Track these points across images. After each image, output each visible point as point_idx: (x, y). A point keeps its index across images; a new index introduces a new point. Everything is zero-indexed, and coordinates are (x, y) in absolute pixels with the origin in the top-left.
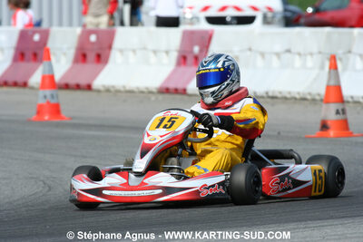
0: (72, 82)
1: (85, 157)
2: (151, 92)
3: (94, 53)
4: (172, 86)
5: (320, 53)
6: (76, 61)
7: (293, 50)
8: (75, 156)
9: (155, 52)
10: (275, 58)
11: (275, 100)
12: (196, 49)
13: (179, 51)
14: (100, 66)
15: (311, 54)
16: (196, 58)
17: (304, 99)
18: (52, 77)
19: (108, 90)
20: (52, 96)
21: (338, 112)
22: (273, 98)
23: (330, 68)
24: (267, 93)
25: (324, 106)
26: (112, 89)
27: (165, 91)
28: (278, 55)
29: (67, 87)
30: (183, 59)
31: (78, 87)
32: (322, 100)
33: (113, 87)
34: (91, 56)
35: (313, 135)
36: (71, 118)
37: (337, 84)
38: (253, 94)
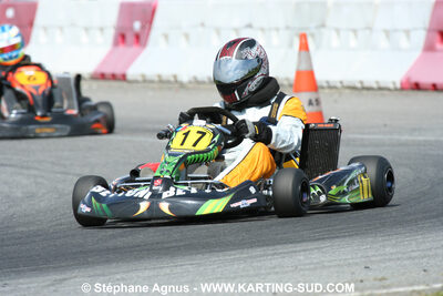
4: (108, 70)
5: (288, 28)
7: (254, 25)
9: (87, 29)
10: (234, 35)
12: (137, 25)
13: (117, 28)
15: (277, 29)
16: (138, 37)
27: (103, 76)
28: (236, 30)
30: (121, 38)
37: (309, 69)
38: (207, 80)
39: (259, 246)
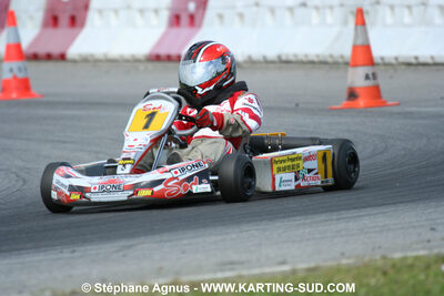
0: (42, 50)
1: (64, 142)
2: (135, 61)
3: (67, 14)
4: (163, 51)
5: (342, 5)
6: (45, 25)
7: (309, 4)
8: (53, 141)
9: (141, 11)
10: (287, 14)
11: (290, 65)
12: (192, 6)
13: (171, 10)
14: (75, 30)
15: (331, 8)
16: (192, 17)
17: (324, 63)
18: (18, 46)
19: (86, 60)
20: (20, 69)
21: (367, 77)
22: (288, 62)
23: (357, 24)
24: (279, 57)
25: (351, 70)
26: (90, 59)
27: (157, 58)
28: (291, 9)
29: (35, 57)
30: (176, 20)
31: (49, 57)
32: (347, 64)
33: (92, 55)
34: (64, 20)
35: (338, 106)
36: (42, 96)
37: (365, 43)
38: (261, 59)
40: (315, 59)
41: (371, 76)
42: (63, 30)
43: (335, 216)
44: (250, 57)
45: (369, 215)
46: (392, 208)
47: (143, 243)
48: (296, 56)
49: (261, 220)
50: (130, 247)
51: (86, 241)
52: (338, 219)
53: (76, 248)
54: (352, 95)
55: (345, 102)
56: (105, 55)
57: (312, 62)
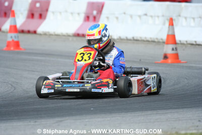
0: (26, 29)
2: (69, 36)
3: (38, 13)
4: (81, 32)
5: (163, 16)
6: (28, 17)
7: (148, 14)
8: (29, 71)
9: (72, 13)
10: (138, 18)
11: (138, 42)
12: (95, 13)
13: (85, 13)
14: (41, 20)
15: (158, 17)
17: (154, 42)
18: (15, 26)
19: (45, 34)
20: (15, 37)
21: (173, 49)
22: (137, 40)
23: (169, 25)
24: (133, 38)
25: (165, 46)
26: (47, 34)
27: (78, 35)
28: (140, 16)
29: (23, 32)
30: (87, 18)
31: (29, 32)
32: (164, 42)
33: (49, 32)
34: (37, 15)
35: (159, 62)
36: (25, 49)
37: (173, 34)
38: (125, 38)
39: (150, 110)
40: (150, 40)
41: (175, 49)
42: (36, 20)
43: (155, 112)
44: (120, 37)
45: (171, 113)
46: (181, 110)
47: (67, 120)
48: (141, 38)
49: (122, 112)
50: (61, 121)
51: (41, 118)
52: (156, 114)
53: (37, 120)
54: (166, 57)
55: (162, 60)
56: (54, 33)
57: (148, 41)
